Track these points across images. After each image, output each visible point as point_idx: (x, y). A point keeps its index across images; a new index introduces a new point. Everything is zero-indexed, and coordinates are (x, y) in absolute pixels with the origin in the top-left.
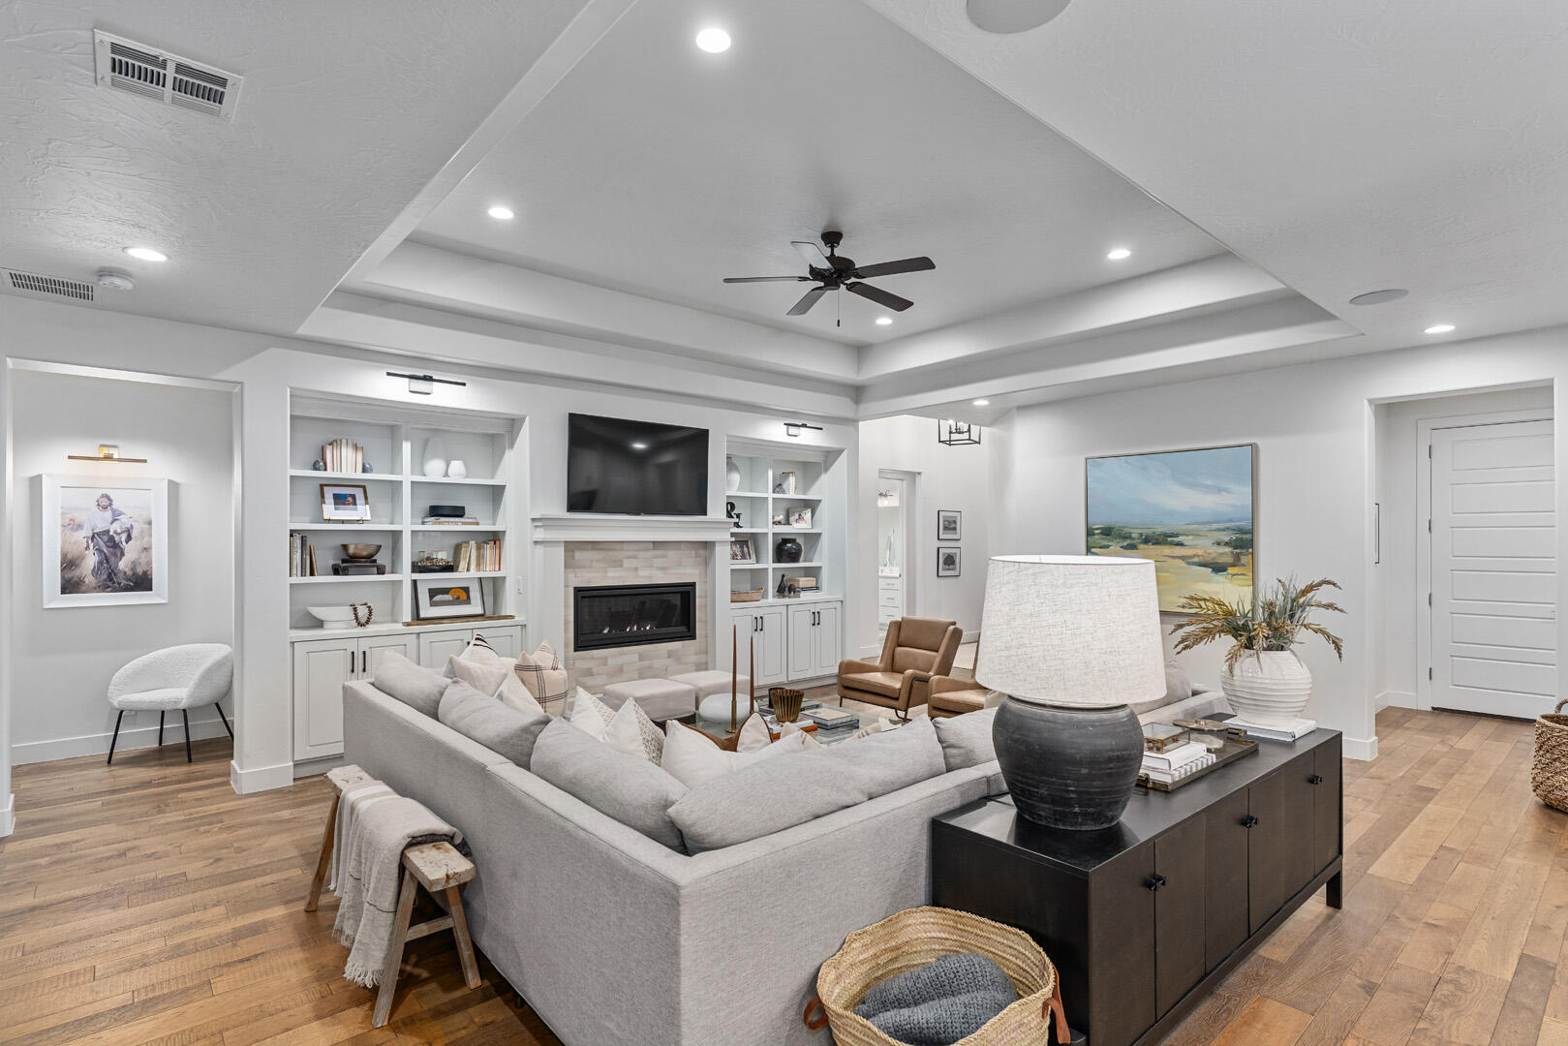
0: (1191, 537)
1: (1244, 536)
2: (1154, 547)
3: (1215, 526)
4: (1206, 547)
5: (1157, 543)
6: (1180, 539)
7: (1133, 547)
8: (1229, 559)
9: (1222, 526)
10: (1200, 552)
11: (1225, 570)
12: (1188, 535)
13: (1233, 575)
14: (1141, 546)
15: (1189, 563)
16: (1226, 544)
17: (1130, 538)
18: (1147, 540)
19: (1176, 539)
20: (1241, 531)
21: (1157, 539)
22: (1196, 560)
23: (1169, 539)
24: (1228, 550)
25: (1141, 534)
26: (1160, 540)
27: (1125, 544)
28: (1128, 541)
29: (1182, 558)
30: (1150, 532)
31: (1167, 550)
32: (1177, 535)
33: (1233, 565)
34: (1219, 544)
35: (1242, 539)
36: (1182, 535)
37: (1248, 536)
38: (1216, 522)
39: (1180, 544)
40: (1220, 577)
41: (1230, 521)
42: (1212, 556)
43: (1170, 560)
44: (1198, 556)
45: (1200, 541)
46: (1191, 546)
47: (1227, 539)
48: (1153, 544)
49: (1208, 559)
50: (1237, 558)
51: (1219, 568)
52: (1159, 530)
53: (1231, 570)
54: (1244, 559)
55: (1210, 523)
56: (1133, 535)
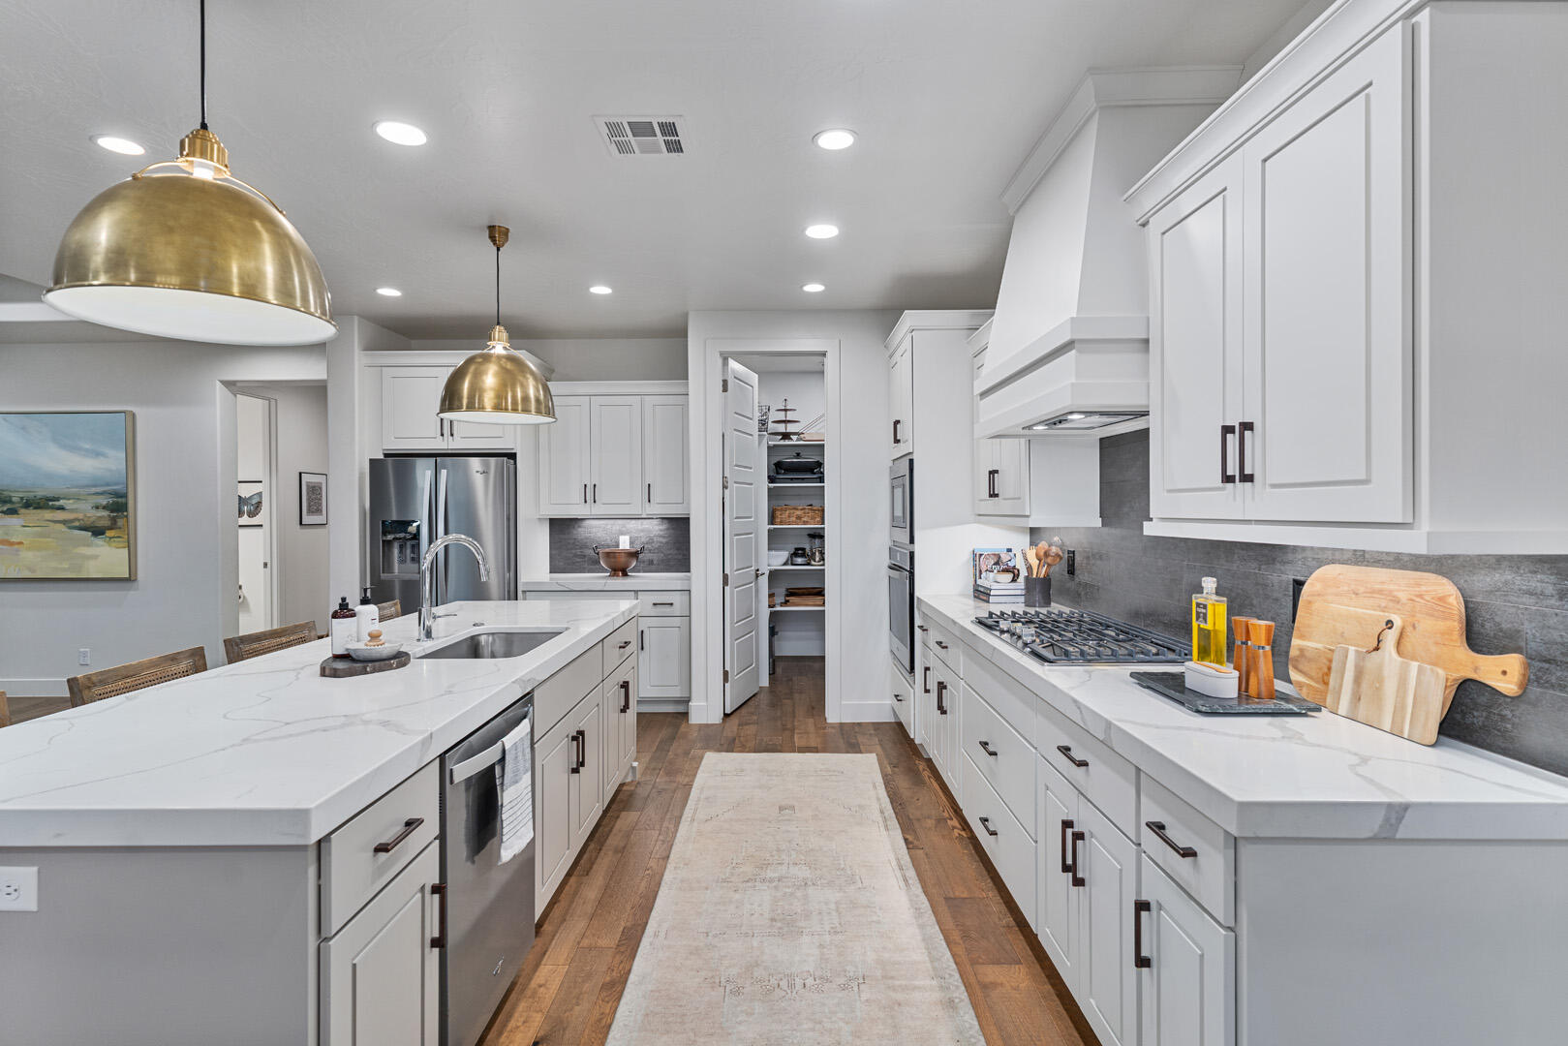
0: (71, 501)
1: (120, 500)
2: (35, 511)
3: (93, 490)
4: (86, 511)
5: (38, 507)
6: (62, 502)
7: (13, 512)
8: (107, 523)
9: (99, 489)
10: (81, 516)
11: (103, 533)
12: (69, 499)
13: (110, 538)
14: (23, 511)
15: (70, 528)
16: (104, 508)
17: (10, 502)
18: (28, 504)
19: (57, 503)
20: (117, 495)
21: (39, 503)
22: (77, 524)
23: (51, 503)
24: (105, 513)
25: (22, 498)
26: (42, 504)
27: (5, 509)
28: (8, 506)
29: (64, 522)
30: (31, 495)
31: (48, 515)
32: (58, 499)
33: (111, 529)
34: (97, 508)
35: (118, 502)
36: (64, 498)
37: (123, 500)
38: (95, 486)
39: (61, 508)
40: (99, 541)
41: (108, 485)
42: (92, 520)
43: (51, 524)
44: (79, 520)
45: (81, 505)
46: (72, 511)
47: (104, 503)
48: (35, 508)
49: (88, 523)
50: (114, 520)
51: (98, 532)
52: (40, 493)
53: (109, 533)
54: (120, 522)
55: (88, 486)
56: (14, 499)
